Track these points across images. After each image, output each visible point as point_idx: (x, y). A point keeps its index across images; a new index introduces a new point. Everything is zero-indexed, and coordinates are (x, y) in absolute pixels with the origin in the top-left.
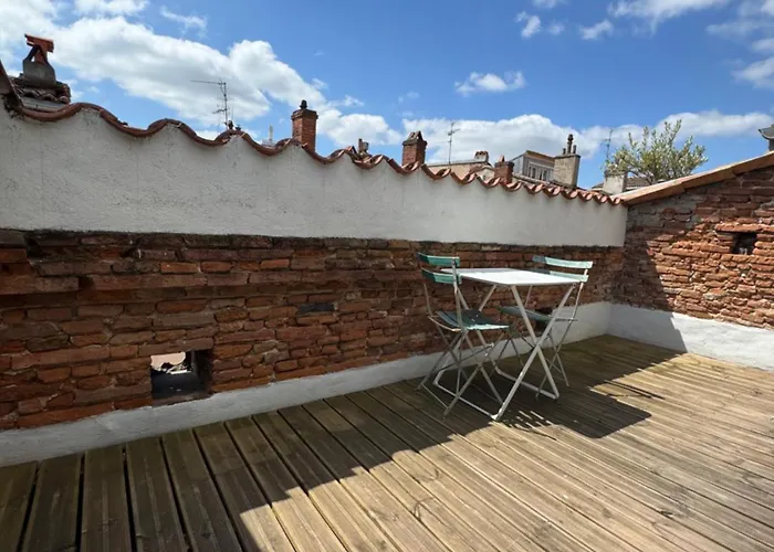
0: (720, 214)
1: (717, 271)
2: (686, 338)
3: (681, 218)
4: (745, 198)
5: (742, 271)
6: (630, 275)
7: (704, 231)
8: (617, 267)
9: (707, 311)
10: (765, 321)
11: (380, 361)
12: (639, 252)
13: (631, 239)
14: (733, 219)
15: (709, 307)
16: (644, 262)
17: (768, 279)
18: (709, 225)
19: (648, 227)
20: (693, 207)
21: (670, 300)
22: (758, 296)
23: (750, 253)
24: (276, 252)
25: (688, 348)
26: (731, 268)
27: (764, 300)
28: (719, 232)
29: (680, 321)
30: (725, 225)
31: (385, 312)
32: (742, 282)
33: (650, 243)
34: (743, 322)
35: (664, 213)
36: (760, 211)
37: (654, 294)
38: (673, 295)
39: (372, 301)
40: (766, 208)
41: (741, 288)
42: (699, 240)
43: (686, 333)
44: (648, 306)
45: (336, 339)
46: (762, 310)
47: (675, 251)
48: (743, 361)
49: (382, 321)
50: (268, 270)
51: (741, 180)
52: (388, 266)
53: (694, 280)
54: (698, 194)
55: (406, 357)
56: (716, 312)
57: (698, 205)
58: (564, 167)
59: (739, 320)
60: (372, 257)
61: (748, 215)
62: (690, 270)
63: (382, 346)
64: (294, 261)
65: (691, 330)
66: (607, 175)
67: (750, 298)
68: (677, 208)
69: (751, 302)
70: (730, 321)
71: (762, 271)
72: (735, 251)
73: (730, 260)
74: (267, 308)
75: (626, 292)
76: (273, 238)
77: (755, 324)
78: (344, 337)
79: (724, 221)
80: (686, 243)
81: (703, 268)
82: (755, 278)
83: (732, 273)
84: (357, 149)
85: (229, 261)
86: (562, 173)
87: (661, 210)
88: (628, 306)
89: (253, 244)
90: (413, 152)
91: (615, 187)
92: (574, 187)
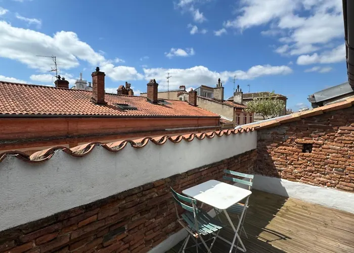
0: (296, 135)
1: (298, 160)
2: (288, 191)
3: (280, 136)
4: (306, 129)
5: (308, 161)
6: (260, 161)
7: (291, 143)
8: (255, 158)
9: (295, 178)
10: (320, 183)
11: (152, 247)
12: (264, 151)
13: (260, 145)
14: (302, 137)
15: (296, 176)
16: (266, 155)
17: (319, 165)
18: (292, 140)
19: (266, 140)
20: (285, 132)
21: (279, 173)
22: (316, 172)
23: (310, 152)
24: (88, 214)
25: (289, 195)
26: (303, 159)
27: (319, 174)
28: (297, 143)
29: (285, 183)
30: (299, 140)
31: (154, 219)
32: (308, 165)
33: (268, 147)
34: (311, 183)
35: (273, 134)
36: (312, 135)
37: (272, 170)
38: (280, 171)
39: (146, 216)
40: (315, 133)
41: (308, 168)
42: (289, 146)
43: (287, 188)
44: (270, 176)
45: (127, 245)
46: (318, 178)
47: (279, 151)
48: (313, 201)
49: (153, 225)
50: (83, 227)
51: (304, 121)
52: (154, 196)
53: (289, 164)
54: (287, 126)
55: (166, 238)
56: (299, 179)
57: (287, 131)
58: (218, 92)
59: (309, 182)
60: (145, 195)
61: (308, 136)
62: (286, 159)
63: (153, 239)
64: (100, 215)
65: (289, 187)
66: (235, 94)
67: (312, 172)
68: (278, 132)
69: (313, 175)
70: (306, 183)
71: (316, 161)
72: (304, 151)
73: (303, 156)
74: (83, 246)
75: (259, 169)
76: (86, 205)
77: (316, 184)
78: (132, 243)
79: (298, 138)
80: (284, 147)
81: (292, 159)
82: (314, 164)
83: (304, 161)
84: (125, 87)
85: (56, 231)
86: (217, 94)
87: (271, 132)
88: (261, 176)
89: (73, 215)
90: (152, 89)
91: (238, 99)
92: (223, 101)
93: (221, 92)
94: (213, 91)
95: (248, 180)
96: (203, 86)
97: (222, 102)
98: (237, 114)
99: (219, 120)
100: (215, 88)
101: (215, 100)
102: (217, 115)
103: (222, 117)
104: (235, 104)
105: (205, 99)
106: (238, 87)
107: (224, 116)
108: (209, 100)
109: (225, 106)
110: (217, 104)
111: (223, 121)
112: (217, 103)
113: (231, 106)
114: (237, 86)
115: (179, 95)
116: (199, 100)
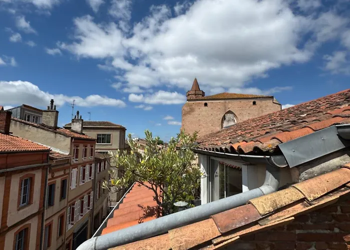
58: (49, 116)
66: (73, 121)
86: (48, 120)
91: (77, 127)
92: (56, 128)
93: (54, 117)
94: (42, 114)
98: (75, 145)
99: (48, 155)
100: (45, 111)
102: (46, 146)
103: (54, 150)
104: (72, 133)
105: (27, 124)
106: (78, 113)
107: (57, 148)
108: (33, 126)
109: (58, 136)
110: (46, 132)
111: (55, 156)
112: (47, 130)
113: (66, 136)
114: (76, 112)
116: (15, 124)
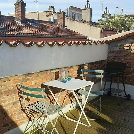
13: (110, 56)
58: (86, 13)
86: (86, 16)
87: (119, 45)
90: (20, 8)
93: (89, 14)
94: (82, 12)
95: (99, 74)
96: (71, 7)
97: (91, 23)
98: (103, 35)
100: (83, 10)
101: (83, 21)
105: (73, 20)
106: (107, 8)
108: (77, 21)
115: (48, 16)
116: (67, 20)
